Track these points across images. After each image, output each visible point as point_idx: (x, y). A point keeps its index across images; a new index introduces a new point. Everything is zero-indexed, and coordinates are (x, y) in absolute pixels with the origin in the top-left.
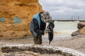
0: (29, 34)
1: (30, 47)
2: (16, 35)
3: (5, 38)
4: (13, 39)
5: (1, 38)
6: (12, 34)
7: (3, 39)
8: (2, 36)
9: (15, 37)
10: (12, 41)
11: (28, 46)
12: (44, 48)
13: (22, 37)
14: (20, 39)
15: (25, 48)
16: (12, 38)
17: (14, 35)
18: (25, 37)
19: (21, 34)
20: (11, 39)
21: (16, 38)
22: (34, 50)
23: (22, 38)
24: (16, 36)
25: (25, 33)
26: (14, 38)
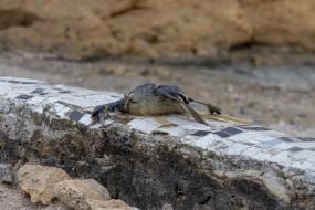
0: (278, 38)
1: (83, 130)
2: (158, 29)
3: (48, 42)
4: (118, 58)
5: (17, 32)
6: (114, 15)
7: (27, 44)
8: (26, 21)
9: (141, 44)
10: (103, 72)
11: (62, 112)
12: (232, 163)
13: (206, 51)
14: (185, 65)
15: (31, 127)
16: (116, 46)
17: (133, 25)
18: (236, 56)
19: (201, 25)
20: (99, 56)
21: (153, 52)
22: (117, 170)
23: (209, 64)
24: (153, 40)
25: (247, 25)
26: (130, 51)
